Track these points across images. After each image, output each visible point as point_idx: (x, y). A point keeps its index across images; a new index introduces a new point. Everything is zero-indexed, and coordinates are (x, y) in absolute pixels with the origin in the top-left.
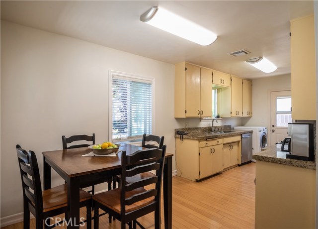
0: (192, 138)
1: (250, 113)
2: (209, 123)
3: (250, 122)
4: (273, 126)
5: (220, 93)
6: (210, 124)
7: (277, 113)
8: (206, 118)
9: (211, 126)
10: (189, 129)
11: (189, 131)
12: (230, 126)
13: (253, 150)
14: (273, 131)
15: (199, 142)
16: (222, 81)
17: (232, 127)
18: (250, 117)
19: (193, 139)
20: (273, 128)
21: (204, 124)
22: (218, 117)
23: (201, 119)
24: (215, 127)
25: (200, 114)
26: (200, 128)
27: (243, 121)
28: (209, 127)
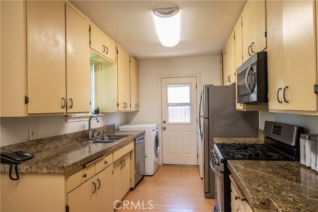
0: (45, 171)
1: (137, 105)
2: (82, 123)
3: (136, 118)
4: (164, 122)
5: (99, 72)
6: (84, 126)
7: (168, 106)
8: (78, 115)
9: (87, 128)
10: (39, 141)
11: (40, 147)
12: (113, 126)
13: (146, 159)
14: (165, 128)
15: (66, 178)
16: (105, 49)
17: (116, 126)
18: (137, 111)
19: (49, 173)
20: (164, 125)
21: (72, 127)
22: (97, 112)
23: (66, 117)
24: (94, 131)
25: (65, 106)
26: (66, 136)
27: (128, 117)
28: (83, 132)
